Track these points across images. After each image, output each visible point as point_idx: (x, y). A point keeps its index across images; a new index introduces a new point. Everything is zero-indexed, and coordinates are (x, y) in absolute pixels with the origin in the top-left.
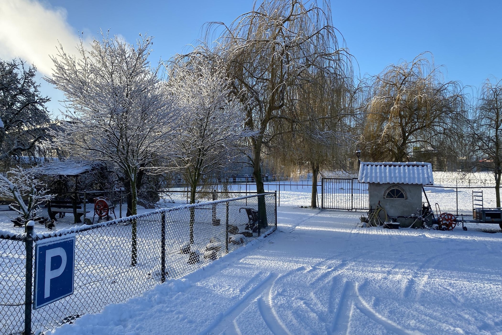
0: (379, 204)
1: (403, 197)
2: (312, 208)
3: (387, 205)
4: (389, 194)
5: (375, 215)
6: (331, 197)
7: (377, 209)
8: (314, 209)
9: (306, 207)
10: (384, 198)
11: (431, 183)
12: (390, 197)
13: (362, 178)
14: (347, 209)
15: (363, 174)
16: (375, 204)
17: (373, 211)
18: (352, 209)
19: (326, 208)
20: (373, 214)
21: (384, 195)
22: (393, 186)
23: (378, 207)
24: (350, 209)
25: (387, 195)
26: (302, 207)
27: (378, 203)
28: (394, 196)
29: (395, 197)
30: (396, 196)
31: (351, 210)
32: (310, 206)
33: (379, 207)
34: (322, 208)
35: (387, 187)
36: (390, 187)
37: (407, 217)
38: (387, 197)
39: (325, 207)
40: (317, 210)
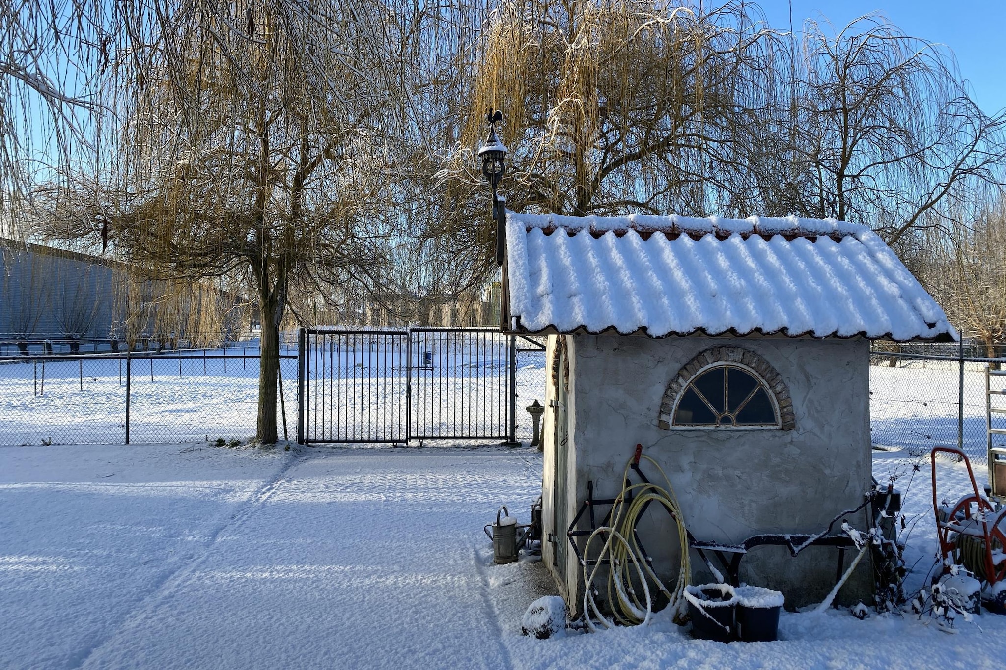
0: (635, 466)
1: (769, 418)
2: (258, 445)
3: (680, 469)
4: (689, 400)
5: (615, 538)
6: (335, 389)
7: (629, 499)
8: (267, 449)
9: (236, 444)
10: (663, 426)
11: (932, 326)
12: (696, 420)
13: (536, 303)
14: (392, 441)
15: (533, 276)
16: (608, 467)
17: (600, 511)
18: (409, 438)
19: (315, 441)
20: (603, 536)
21: (664, 409)
22: (716, 351)
23: (628, 484)
24: (400, 441)
25: (681, 406)
26: (220, 443)
27: (627, 456)
28: (720, 409)
29: (726, 420)
30: (732, 409)
31: (406, 441)
32: (251, 440)
33: (637, 484)
34: (301, 440)
35: (680, 354)
36: (699, 358)
37: (799, 541)
38: (678, 420)
39: (312, 436)
40: (276, 456)
